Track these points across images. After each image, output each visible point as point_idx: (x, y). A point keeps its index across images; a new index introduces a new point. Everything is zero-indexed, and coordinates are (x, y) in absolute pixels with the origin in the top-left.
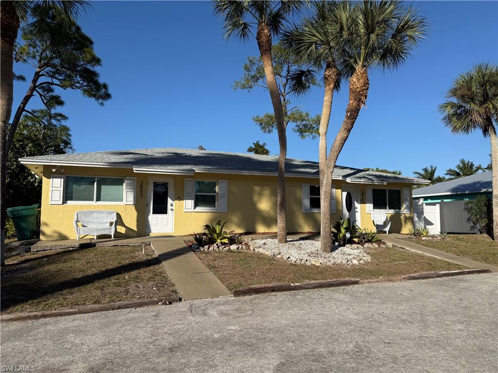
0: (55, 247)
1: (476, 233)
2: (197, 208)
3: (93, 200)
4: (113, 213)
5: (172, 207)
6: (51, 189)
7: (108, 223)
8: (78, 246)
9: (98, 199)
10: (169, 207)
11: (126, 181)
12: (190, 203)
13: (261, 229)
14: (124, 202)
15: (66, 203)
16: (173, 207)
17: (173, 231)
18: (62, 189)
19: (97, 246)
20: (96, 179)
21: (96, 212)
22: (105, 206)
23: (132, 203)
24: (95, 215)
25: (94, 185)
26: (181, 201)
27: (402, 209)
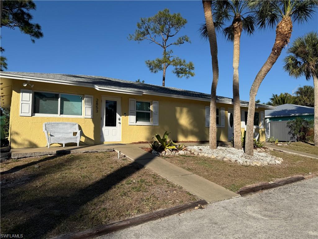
0: (35, 154)
1: (294, 141)
2: (138, 122)
3: (57, 113)
4: (76, 124)
5: (119, 121)
6: (21, 102)
7: (71, 133)
8: (55, 153)
9: (62, 113)
10: (118, 121)
11: (85, 99)
12: (133, 118)
13: (181, 138)
14: (83, 116)
15: (34, 115)
16: (121, 121)
17: (121, 140)
18: (30, 102)
19: (72, 153)
20: (60, 96)
21: (61, 123)
22: (68, 119)
23: (90, 117)
24: (61, 126)
25: (58, 100)
26: (126, 116)
27: (260, 125)
